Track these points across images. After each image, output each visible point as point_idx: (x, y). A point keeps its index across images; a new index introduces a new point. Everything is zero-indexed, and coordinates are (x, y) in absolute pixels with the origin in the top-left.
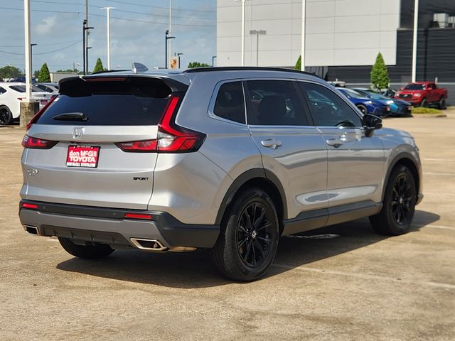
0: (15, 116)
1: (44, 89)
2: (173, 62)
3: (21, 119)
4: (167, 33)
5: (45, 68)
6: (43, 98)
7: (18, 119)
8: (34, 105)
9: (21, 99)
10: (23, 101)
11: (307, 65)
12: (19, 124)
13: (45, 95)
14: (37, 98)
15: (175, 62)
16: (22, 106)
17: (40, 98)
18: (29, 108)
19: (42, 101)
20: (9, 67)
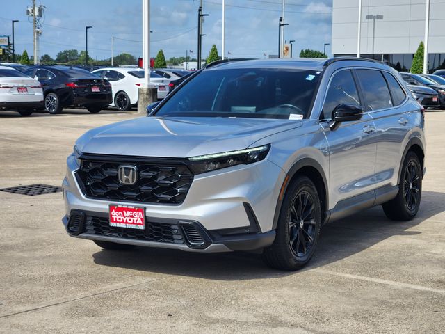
0: (133, 102)
1: (161, 74)
2: (285, 49)
3: (139, 105)
4: (280, 20)
5: (161, 55)
6: (161, 84)
7: (136, 105)
8: (153, 92)
9: (139, 85)
10: (141, 87)
11: (430, 52)
12: (136, 110)
13: (163, 81)
14: (155, 84)
15: (287, 49)
16: (140, 92)
17: (158, 84)
18: (147, 94)
19: (160, 87)
20: (125, 55)
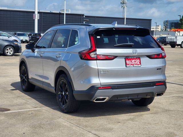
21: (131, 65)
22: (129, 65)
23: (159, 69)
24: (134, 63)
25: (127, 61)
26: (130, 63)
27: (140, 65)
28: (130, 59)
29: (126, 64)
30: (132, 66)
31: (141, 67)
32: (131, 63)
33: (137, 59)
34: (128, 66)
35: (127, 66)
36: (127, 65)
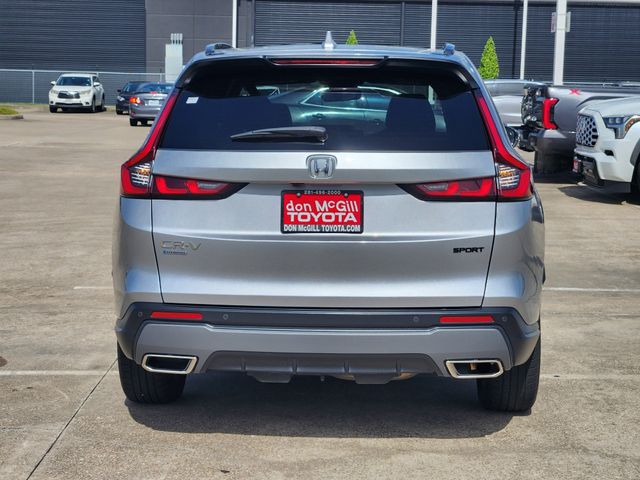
21: (305, 224)
22: (296, 222)
23: (465, 250)
24: (328, 217)
25: (291, 204)
26: (304, 217)
27: (357, 228)
28: (311, 199)
29: (285, 219)
30: (312, 228)
31: (363, 234)
32: (308, 215)
33: (345, 199)
34: (294, 228)
35: (287, 227)
36: (289, 223)
